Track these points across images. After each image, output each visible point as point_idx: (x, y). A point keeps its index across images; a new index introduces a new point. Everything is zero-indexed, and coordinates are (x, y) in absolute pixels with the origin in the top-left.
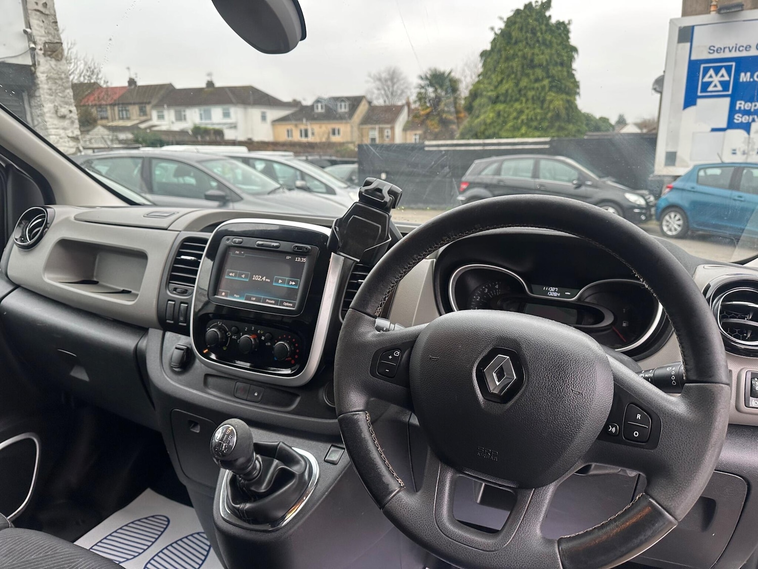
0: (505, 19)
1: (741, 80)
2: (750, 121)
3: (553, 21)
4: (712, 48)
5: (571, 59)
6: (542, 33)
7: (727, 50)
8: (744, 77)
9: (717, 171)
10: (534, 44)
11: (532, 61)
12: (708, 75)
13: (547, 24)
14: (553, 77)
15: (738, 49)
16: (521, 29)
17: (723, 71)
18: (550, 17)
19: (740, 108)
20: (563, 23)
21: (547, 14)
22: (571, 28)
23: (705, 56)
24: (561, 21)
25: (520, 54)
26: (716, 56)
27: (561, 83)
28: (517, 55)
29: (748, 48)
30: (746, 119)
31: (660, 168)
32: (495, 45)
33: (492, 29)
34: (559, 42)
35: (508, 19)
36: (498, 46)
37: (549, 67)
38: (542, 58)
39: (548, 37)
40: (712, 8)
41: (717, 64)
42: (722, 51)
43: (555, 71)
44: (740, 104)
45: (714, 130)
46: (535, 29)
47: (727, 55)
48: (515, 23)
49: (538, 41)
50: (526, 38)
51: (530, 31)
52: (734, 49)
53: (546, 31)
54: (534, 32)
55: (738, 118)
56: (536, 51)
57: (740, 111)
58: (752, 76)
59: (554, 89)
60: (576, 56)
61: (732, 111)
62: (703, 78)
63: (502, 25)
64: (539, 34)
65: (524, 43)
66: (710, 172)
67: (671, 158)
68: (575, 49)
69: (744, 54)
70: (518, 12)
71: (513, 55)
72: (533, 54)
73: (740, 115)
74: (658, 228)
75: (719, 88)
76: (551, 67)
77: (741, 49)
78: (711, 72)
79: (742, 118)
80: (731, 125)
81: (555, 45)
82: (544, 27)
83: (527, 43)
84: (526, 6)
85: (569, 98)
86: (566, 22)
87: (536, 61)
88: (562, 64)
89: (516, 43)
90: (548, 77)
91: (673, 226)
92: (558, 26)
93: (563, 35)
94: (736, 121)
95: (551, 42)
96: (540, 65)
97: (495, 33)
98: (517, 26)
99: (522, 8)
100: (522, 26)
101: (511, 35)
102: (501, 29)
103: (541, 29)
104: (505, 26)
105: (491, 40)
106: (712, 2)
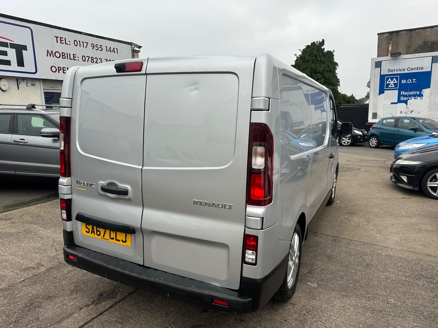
0: (302, 50)
1: (402, 83)
2: (407, 99)
3: (326, 50)
4: (389, 70)
5: (335, 69)
6: (320, 57)
7: (395, 71)
8: (403, 82)
9: (392, 121)
10: (316, 62)
11: (316, 70)
12: (388, 81)
13: (323, 53)
14: (326, 77)
15: (400, 70)
16: (310, 55)
17: (395, 79)
18: (324, 49)
19: (402, 94)
20: (330, 51)
21: (322, 48)
22: (334, 54)
23: (387, 73)
24: (329, 51)
25: (309, 67)
26: (391, 73)
27: (330, 80)
28: (308, 67)
29: (404, 70)
30: (405, 99)
31: (370, 120)
32: (297, 63)
33: (296, 55)
34: (328, 61)
35: (303, 50)
36: (299, 63)
37: (324, 73)
38: (320, 69)
39: (323, 59)
40: (389, 54)
41: (392, 77)
42: (394, 71)
43: (327, 75)
44: (402, 93)
45: (392, 103)
46: (317, 55)
47: (396, 72)
48: (307, 52)
49: (318, 61)
50: (313, 60)
51: (314, 56)
52: (398, 70)
53: (322, 56)
54: (316, 57)
55: (402, 98)
56: (317, 65)
57: (403, 95)
58: (406, 81)
59: (327, 84)
60: (337, 67)
61: (399, 96)
62: (386, 83)
63: (301, 53)
64: (318, 57)
65: (312, 62)
66: (388, 121)
67: (375, 116)
68: (337, 64)
69: (403, 72)
70: (308, 46)
71: (306, 68)
72: (316, 67)
73: (403, 97)
74: (368, 144)
75: (393, 86)
76: (325, 73)
77: (401, 70)
78: (390, 79)
79: (403, 98)
80: (399, 101)
81: (326, 62)
82: (321, 54)
83: (313, 62)
84: (312, 44)
85: (334, 88)
86: (332, 51)
87: (317, 70)
88: (330, 71)
89: (308, 62)
90: (324, 78)
91: (373, 143)
92: (328, 53)
93: (330, 57)
94: (401, 99)
95: (324, 61)
96: (320, 72)
97: (297, 57)
98: (308, 53)
99: (310, 45)
100: (310, 54)
101: (305, 58)
102: (300, 55)
103: (319, 55)
104: (302, 54)
105: (295, 60)
106: (389, 51)
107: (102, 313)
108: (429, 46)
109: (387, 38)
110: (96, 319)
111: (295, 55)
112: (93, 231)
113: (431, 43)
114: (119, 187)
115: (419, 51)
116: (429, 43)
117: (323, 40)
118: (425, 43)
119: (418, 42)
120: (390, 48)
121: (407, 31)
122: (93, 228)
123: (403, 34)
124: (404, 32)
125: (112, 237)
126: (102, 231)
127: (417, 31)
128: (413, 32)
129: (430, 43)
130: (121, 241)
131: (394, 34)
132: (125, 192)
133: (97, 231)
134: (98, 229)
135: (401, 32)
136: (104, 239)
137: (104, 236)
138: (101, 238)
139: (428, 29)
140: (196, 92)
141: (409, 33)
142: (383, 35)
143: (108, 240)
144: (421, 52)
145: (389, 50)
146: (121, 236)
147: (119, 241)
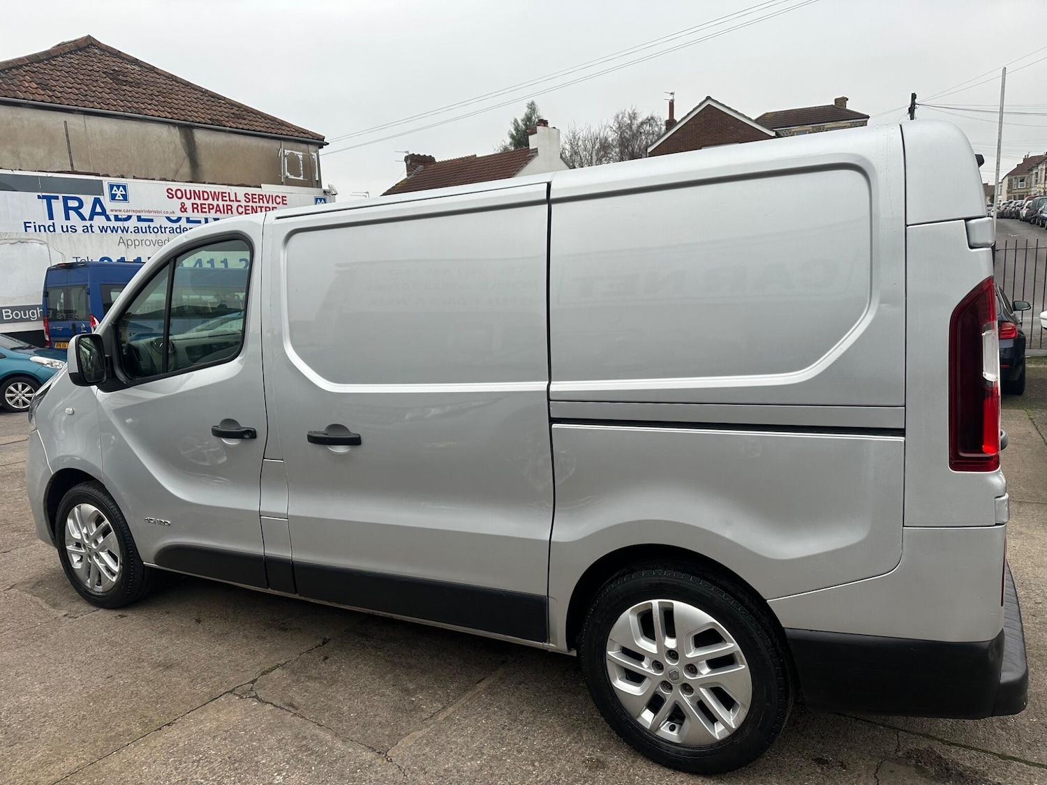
107: (1003, 756)
110: (1028, 758)
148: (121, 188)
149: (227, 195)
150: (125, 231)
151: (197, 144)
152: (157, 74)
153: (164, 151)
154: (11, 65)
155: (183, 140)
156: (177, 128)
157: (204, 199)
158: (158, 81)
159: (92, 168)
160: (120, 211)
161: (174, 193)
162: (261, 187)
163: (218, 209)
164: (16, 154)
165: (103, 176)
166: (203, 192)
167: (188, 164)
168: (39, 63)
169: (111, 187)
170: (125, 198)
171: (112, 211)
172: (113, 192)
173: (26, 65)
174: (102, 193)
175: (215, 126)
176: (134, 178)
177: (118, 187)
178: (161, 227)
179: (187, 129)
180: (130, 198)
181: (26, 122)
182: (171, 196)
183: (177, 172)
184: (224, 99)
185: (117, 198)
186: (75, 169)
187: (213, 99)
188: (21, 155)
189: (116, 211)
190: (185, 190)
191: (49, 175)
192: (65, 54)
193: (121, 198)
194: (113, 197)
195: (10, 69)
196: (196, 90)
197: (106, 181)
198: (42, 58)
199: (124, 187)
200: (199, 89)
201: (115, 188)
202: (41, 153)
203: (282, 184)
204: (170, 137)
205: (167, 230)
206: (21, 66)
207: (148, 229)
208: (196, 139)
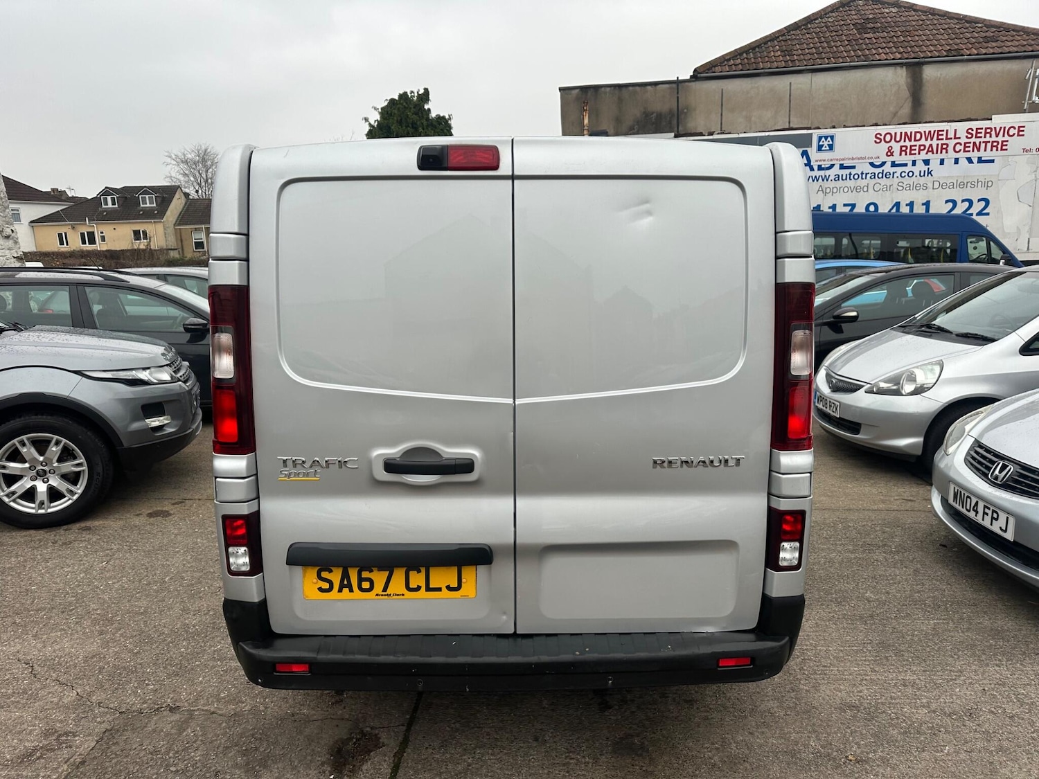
0: (380, 110)
3: (433, 115)
6: (423, 129)
13: (428, 119)
16: (400, 123)
18: (429, 110)
20: (444, 117)
21: (426, 107)
22: (452, 123)
24: (442, 115)
33: (366, 120)
35: (382, 109)
39: (431, 133)
40: (585, 132)
46: (416, 124)
48: (392, 115)
50: (408, 133)
51: (410, 125)
53: (428, 126)
54: (414, 126)
63: (378, 117)
64: (420, 129)
70: (392, 101)
82: (425, 123)
84: (401, 96)
86: (447, 117)
92: (439, 120)
93: (445, 131)
97: (370, 124)
98: (395, 118)
99: (397, 98)
100: (401, 120)
101: (390, 128)
102: (377, 120)
103: (422, 124)
104: (381, 118)
105: (366, 133)
106: (584, 127)
108: (653, 120)
109: (577, 99)
111: (364, 121)
112: (346, 583)
113: (657, 116)
114: (445, 456)
115: (636, 130)
116: (652, 114)
117: (426, 90)
118: (647, 114)
119: (633, 112)
120: (586, 121)
121: (612, 88)
122: (345, 575)
123: (605, 93)
124: (608, 89)
125: (412, 585)
126: (379, 578)
127: (631, 88)
128: (624, 89)
129: (655, 115)
130: (444, 589)
131: (590, 92)
132: (466, 466)
133: (361, 580)
134: (365, 574)
135: (603, 89)
136: (386, 597)
137: (385, 589)
138: (377, 595)
139: (649, 88)
140: (649, 219)
141: (617, 91)
142: (569, 91)
143: (401, 597)
144: (640, 132)
145: (585, 124)
146: (443, 577)
147: (439, 589)
148: (829, 139)
149: (944, 133)
150: (825, 180)
151: (924, 81)
152: (914, 10)
153: (885, 95)
154: (768, 39)
155: (909, 80)
156: (904, 67)
157: (915, 140)
158: (911, 18)
159: (810, 122)
160: (824, 160)
161: (882, 137)
162: (991, 119)
163: (930, 149)
164: (748, 119)
165: (815, 129)
166: (916, 132)
167: (910, 104)
168: (795, 30)
169: (820, 138)
170: (831, 147)
171: (817, 161)
172: (821, 143)
173: (784, 35)
174: (810, 145)
175: (953, 57)
176: (845, 127)
177: (826, 138)
178: (862, 173)
179: (915, 67)
180: (836, 147)
181: (761, 89)
182: (878, 141)
183: (895, 114)
184: (983, 21)
185: (823, 148)
186: (791, 125)
187: (968, 25)
188: (753, 119)
189: (820, 161)
190: (896, 133)
191: (767, 134)
192: (826, 14)
193: (828, 148)
194: (820, 148)
195: (766, 43)
196: (951, 18)
197: (816, 134)
198: (800, 25)
199: (832, 138)
200: (956, 17)
201: (823, 139)
202: (768, 114)
203: (1024, 111)
204: (896, 78)
205: (869, 176)
206: (778, 37)
207: (848, 176)
208: (924, 76)
